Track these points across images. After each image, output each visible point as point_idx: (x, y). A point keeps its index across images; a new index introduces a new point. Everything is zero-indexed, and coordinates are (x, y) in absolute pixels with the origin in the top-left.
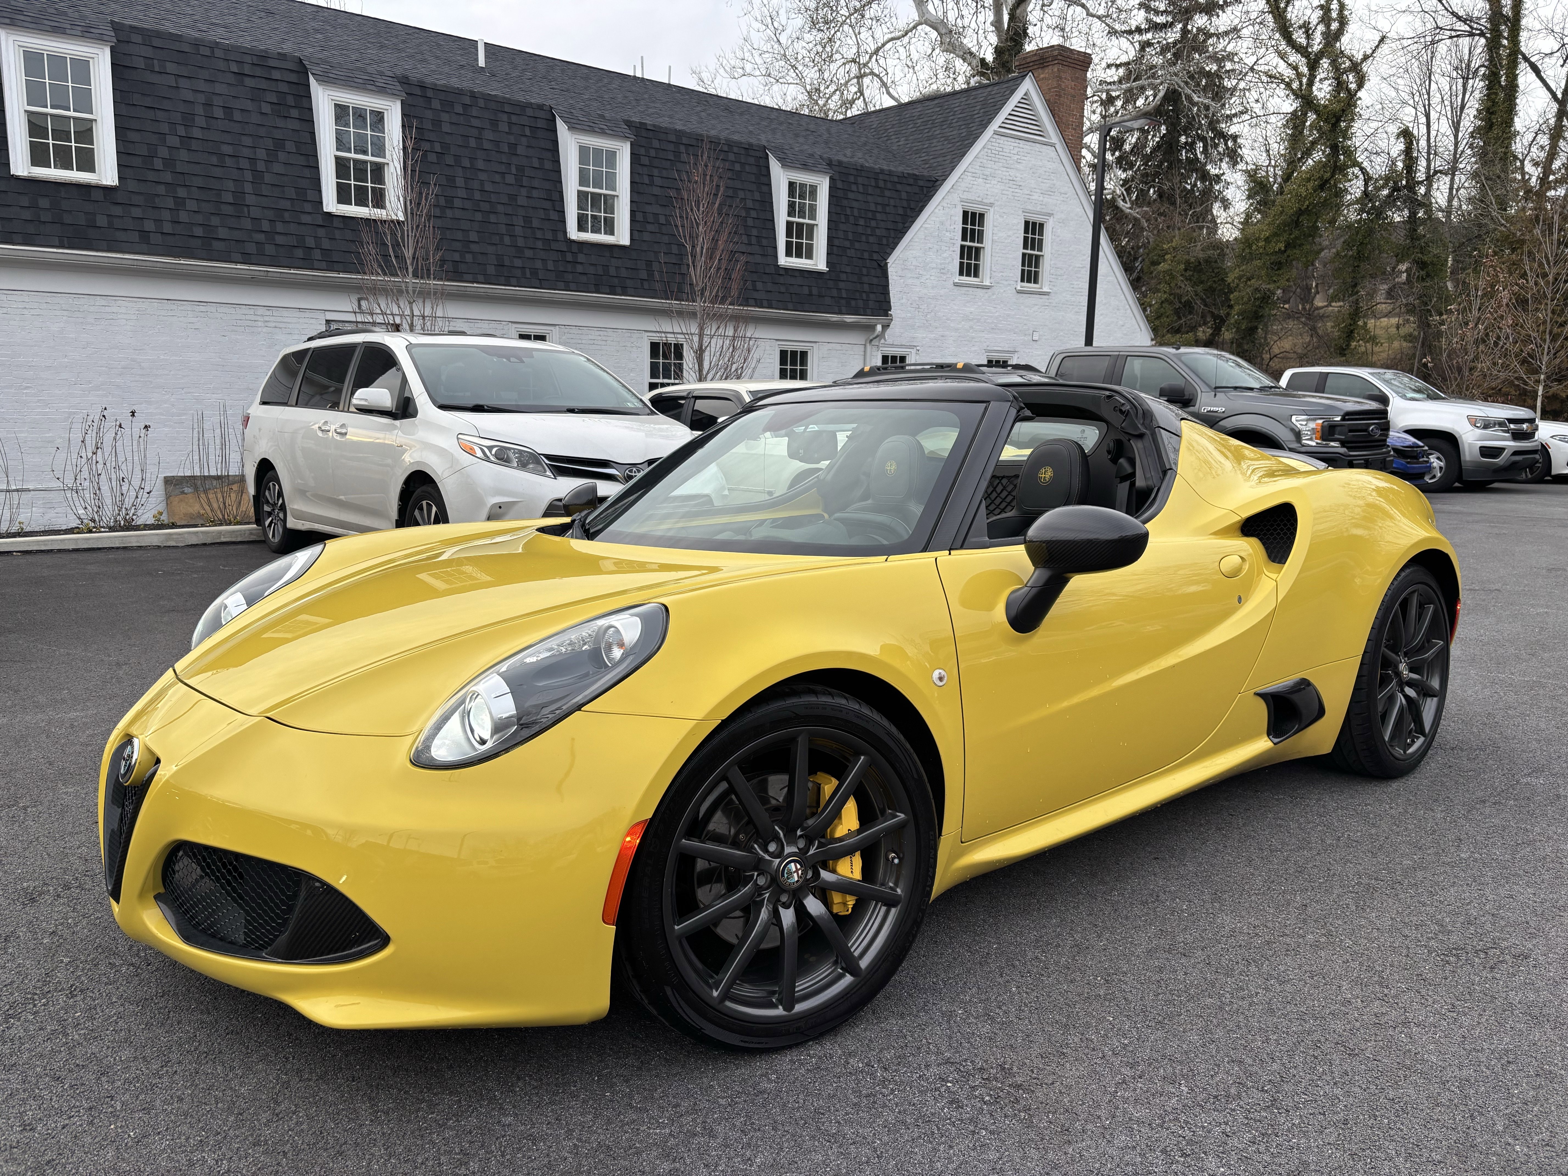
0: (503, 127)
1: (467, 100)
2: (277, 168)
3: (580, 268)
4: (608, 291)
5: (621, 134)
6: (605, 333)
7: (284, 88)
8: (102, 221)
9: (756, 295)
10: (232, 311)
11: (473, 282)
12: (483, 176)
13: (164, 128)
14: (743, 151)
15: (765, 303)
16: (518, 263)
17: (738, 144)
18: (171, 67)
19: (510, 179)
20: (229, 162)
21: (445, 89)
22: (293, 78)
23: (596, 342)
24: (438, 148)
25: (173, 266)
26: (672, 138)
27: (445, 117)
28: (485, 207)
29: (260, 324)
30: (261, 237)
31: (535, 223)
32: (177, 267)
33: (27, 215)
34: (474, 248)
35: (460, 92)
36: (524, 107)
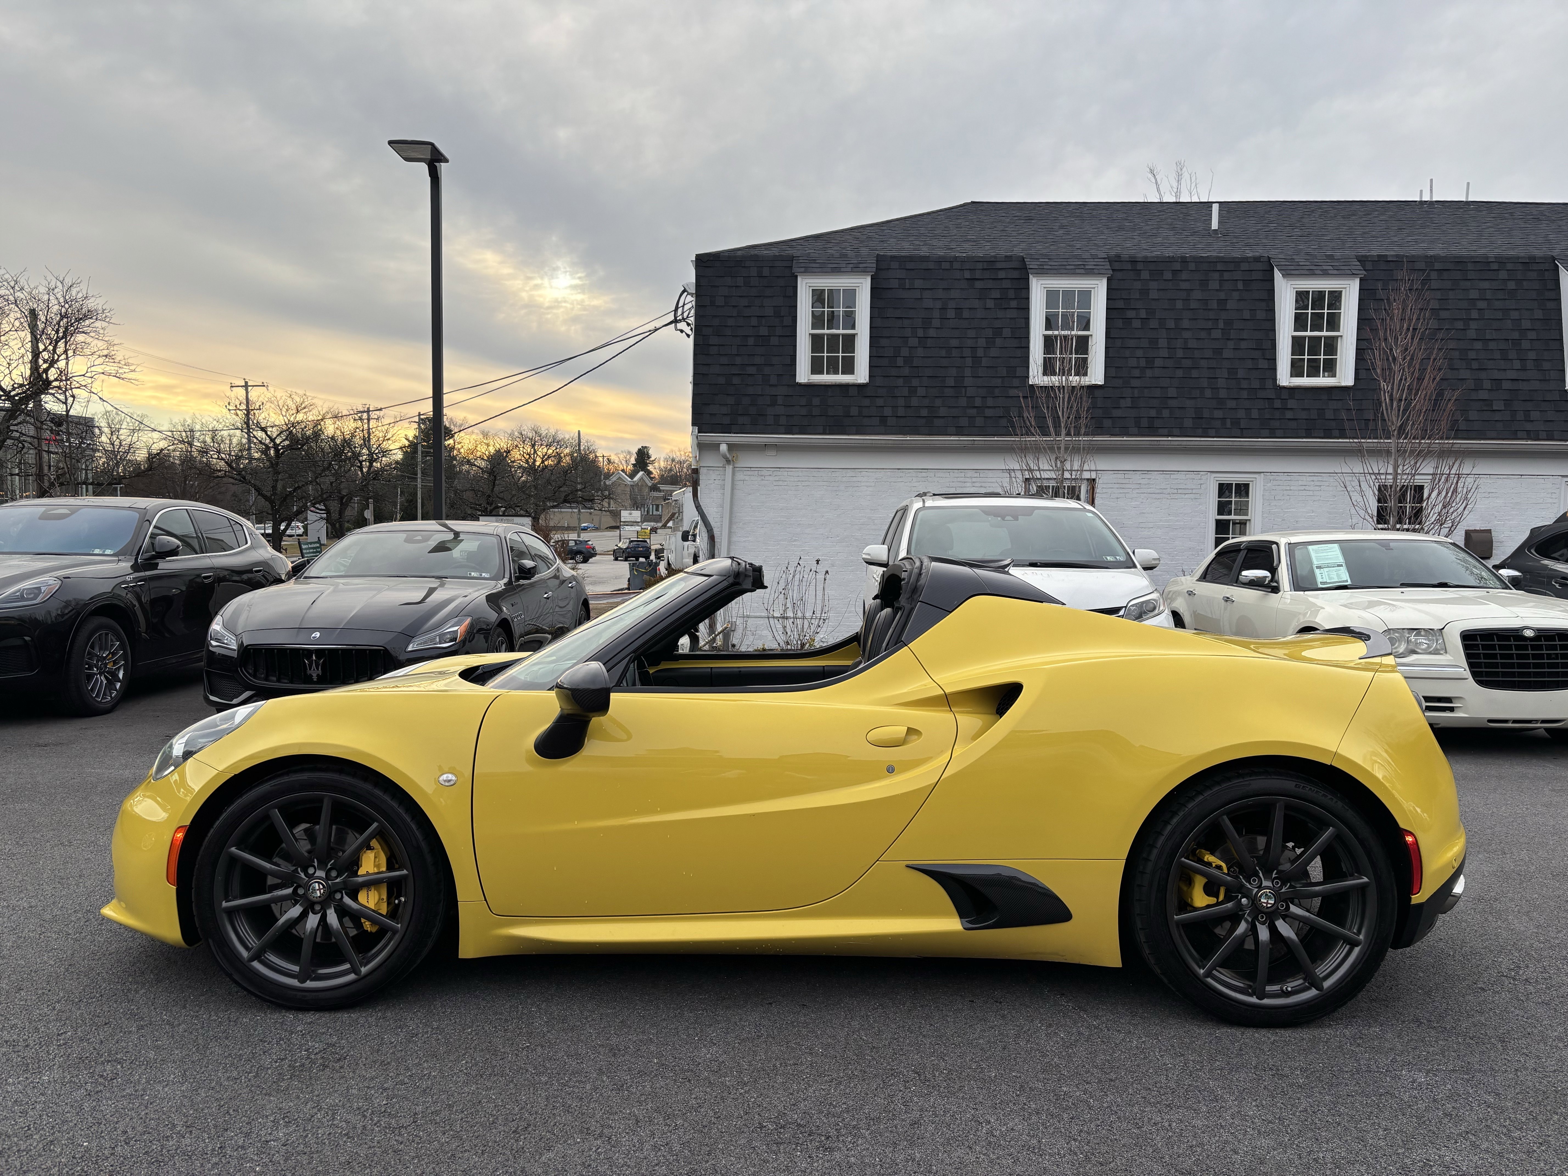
0: (1214, 285)
1: (1177, 266)
2: (993, 352)
3: (1289, 415)
4: (1322, 435)
5: (1349, 272)
6: (1320, 478)
7: (1006, 284)
8: (854, 411)
9: (1529, 426)
10: (947, 475)
11: (1168, 436)
12: (1187, 335)
13: (908, 332)
14: (1520, 267)
15: (1543, 435)
16: (1218, 414)
17: (1515, 260)
18: (918, 283)
19: (1217, 334)
20: (955, 353)
21: (1155, 260)
22: (1016, 274)
23: (1307, 488)
24: (1143, 314)
25: (901, 442)
26: (1422, 265)
27: (1153, 285)
28: (1187, 363)
29: (968, 484)
30: (973, 412)
31: (1241, 374)
32: (904, 442)
33: (804, 411)
34: (1173, 403)
35: (1171, 260)
36: (1236, 263)
